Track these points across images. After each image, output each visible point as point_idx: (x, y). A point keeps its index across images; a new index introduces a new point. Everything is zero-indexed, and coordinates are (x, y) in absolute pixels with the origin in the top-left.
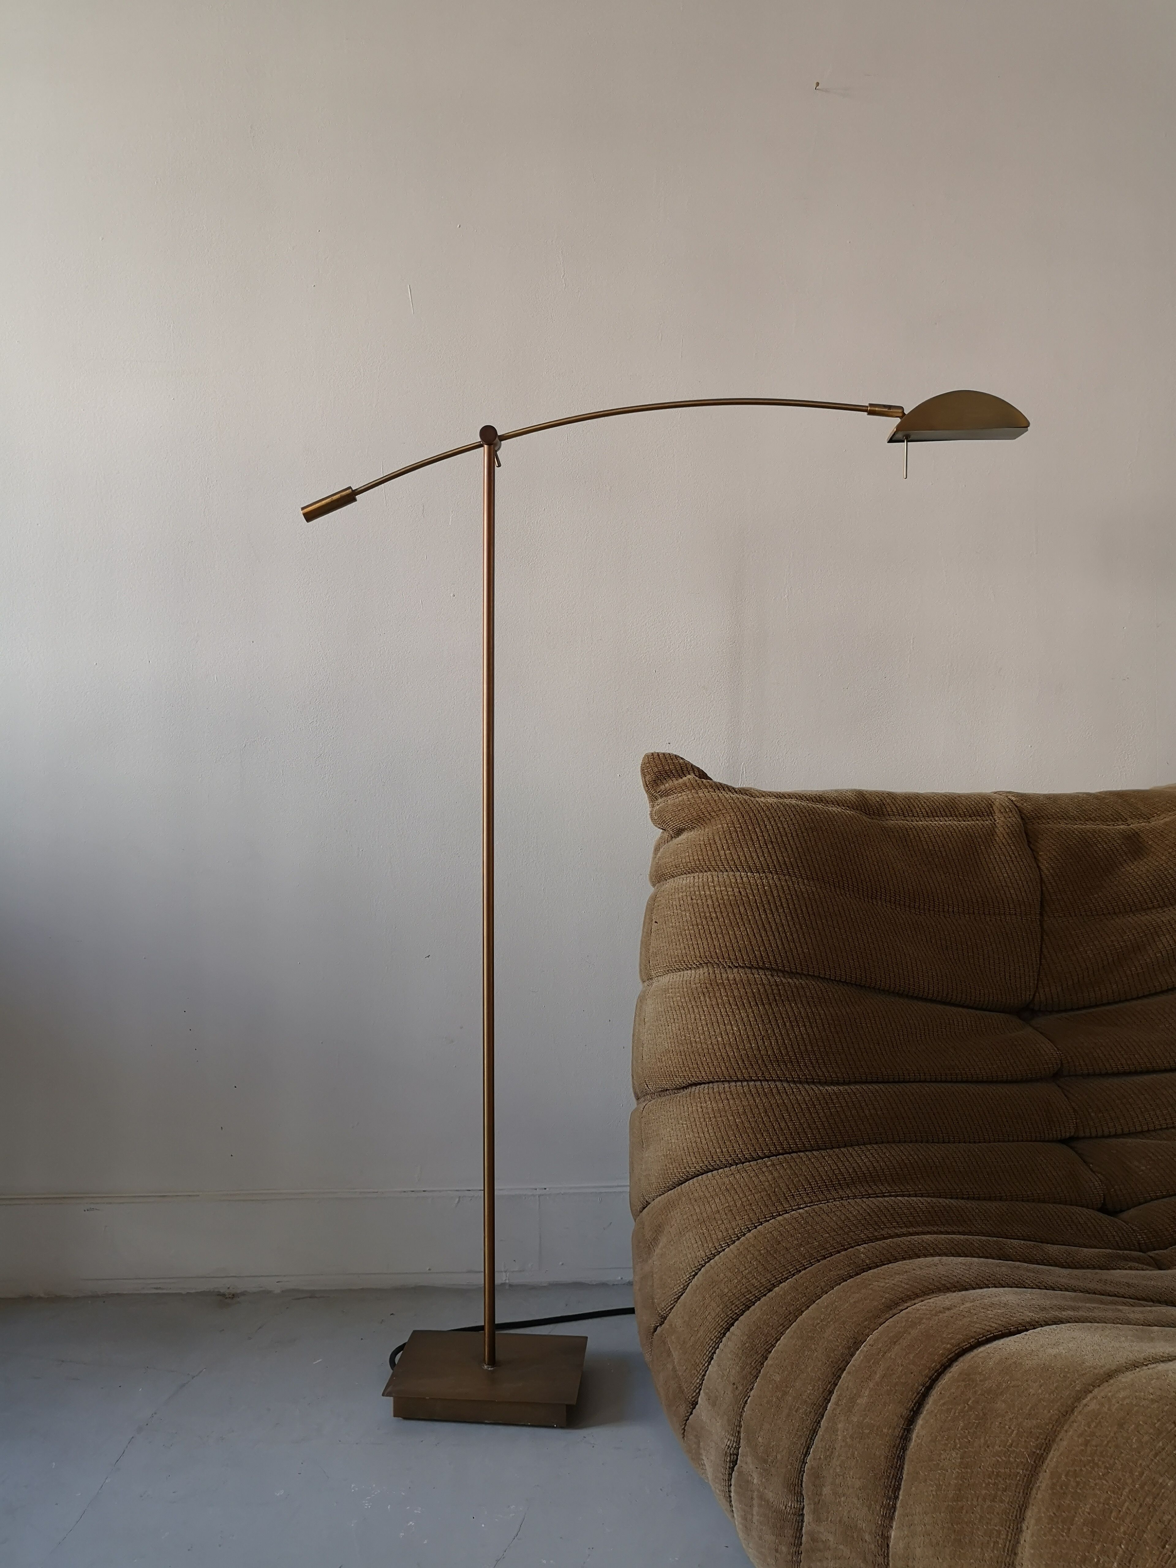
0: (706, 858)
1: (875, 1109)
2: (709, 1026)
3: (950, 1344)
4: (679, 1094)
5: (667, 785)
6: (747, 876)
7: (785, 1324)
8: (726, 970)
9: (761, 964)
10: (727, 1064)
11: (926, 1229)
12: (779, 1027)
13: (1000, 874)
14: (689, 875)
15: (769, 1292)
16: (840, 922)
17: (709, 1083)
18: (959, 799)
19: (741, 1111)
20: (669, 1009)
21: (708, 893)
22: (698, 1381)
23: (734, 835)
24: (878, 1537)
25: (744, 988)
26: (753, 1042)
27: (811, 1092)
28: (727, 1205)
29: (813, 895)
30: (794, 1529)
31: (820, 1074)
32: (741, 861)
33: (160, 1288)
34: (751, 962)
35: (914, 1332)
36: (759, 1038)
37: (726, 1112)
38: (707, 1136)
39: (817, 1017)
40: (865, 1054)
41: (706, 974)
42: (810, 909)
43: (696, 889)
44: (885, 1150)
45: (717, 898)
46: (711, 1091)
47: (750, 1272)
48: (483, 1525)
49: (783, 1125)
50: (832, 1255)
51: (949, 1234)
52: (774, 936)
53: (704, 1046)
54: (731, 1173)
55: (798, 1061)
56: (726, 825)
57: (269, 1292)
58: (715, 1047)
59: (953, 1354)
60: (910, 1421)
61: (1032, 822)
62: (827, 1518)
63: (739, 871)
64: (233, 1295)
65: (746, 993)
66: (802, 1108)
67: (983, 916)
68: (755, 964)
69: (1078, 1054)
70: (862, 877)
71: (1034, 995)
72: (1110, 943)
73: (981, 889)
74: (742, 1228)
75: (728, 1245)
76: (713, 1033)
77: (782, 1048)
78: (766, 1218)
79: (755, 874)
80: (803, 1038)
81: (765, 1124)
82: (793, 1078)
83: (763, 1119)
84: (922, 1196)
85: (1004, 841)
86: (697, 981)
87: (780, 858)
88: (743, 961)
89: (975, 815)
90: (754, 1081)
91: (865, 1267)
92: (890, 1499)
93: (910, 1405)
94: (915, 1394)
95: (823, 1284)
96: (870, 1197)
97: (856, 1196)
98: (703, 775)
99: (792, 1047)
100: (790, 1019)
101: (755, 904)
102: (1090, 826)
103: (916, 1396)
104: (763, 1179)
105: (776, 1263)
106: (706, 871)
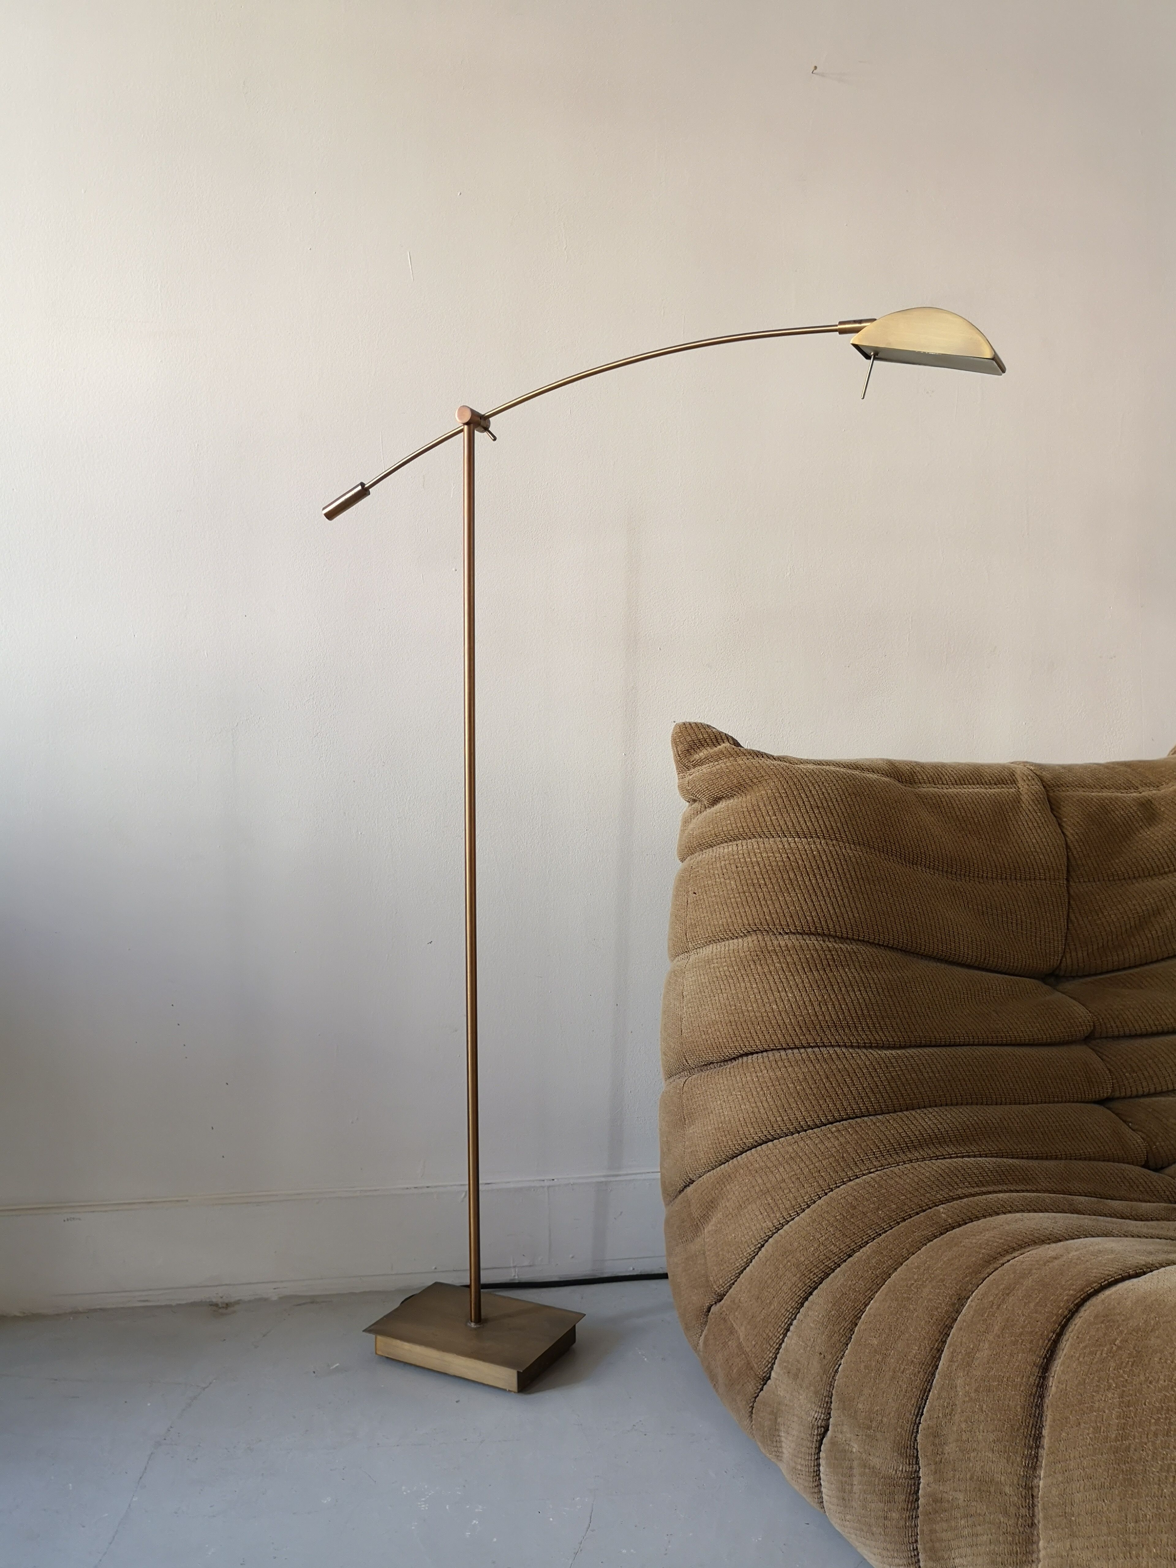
0: (750, 824)
1: (933, 1072)
2: (762, 994)
3: (1072, 1290)
4: (729, 1066)
5: (701, 754)
6: (795, 842)
7: (873, 1288)
8: (776, 937)
9: (813, 930)
10: (783, 1031)
11: (999, 1188)
12: (835, 992)
13: (1029, 840)
14: (731, 843)
15: (849, 1258)
16: (887, 886)
17: (762, 1052)
18: (983, 768)
19: (801, 1077)
20: (715, 979)
21: (755, 859)
22: (771, 1355)
23: (779, 800)
24: (1021, 1489)
25: (798, 954)
26: (809, 1008)
27: (870, 1056)
28: (793, 1173)
29: (861, 859)
30: (906, 1494)
31: (878, 1038)
32: (787, 827)
33: (147, 1301)
34: (802, 927)
35: (1028, 1282)
36: (816, 1004)
37: (785, 1080)
38: (766, 1105)
39: (871, 982)
40: (918, 1018)
41: (756, 942)
42: (858, 873)
43: (741, 856)
44: (946, 1113)
45: (765, 865)
46: (766, 1060)
47: (827, 1239)
48: (551, 1519)
49: (846, 1090)
50: (911, 1217)
51: (1018, 1192)
52: (825, 901)
53: (758, 1014)
54: (794, 1141)
55: (856, 1026)
56: (770, 791)
57: (266, 1300)
58: (769, 1014)
59: (1079, 1299)
60: (1045, 1368)
61: (1052, 790)
62: (954, 1477)
63: (786, 836)
64: (227, 1304)
65: (800, 959)
66: (863, 1072)
67: (1014, 882)
68: (806, 929)
69: (1108, 1016)
70: (904, 842)
71: (1061, 960)
72: (1132, 907)
73: (1012, 854)
74: (812, 1195)
75: (798, 1213)
76: (767, 1001)
77: (839, 1013)
78: (836, 1183)
79: (802, 839)
80: (859, 1003)
81: (827, 1090)
82: (851, 1042)
83: (824, 1084)
84: (986, 1157)
85: (1030, 808)
86: (746, 949)
87: (827, 823)
88: (795, 926)
89: (999, 783)
90: (812, 1047)
91: (948, 1226)
92: (1031, 1448)
93: (1043, 1352)
94: (1046, 1342)
95: (908, 1246)
96: (938, 1159)
97: (924, 1158)
98: (737, 744)
99: (849, 1012)
100: (845, 983)
101: (804, 869)
102: (1106, 794)
103: (1047, 1344)
104: (829, 1145)
105: (854, 1229)
106: (750, 838)
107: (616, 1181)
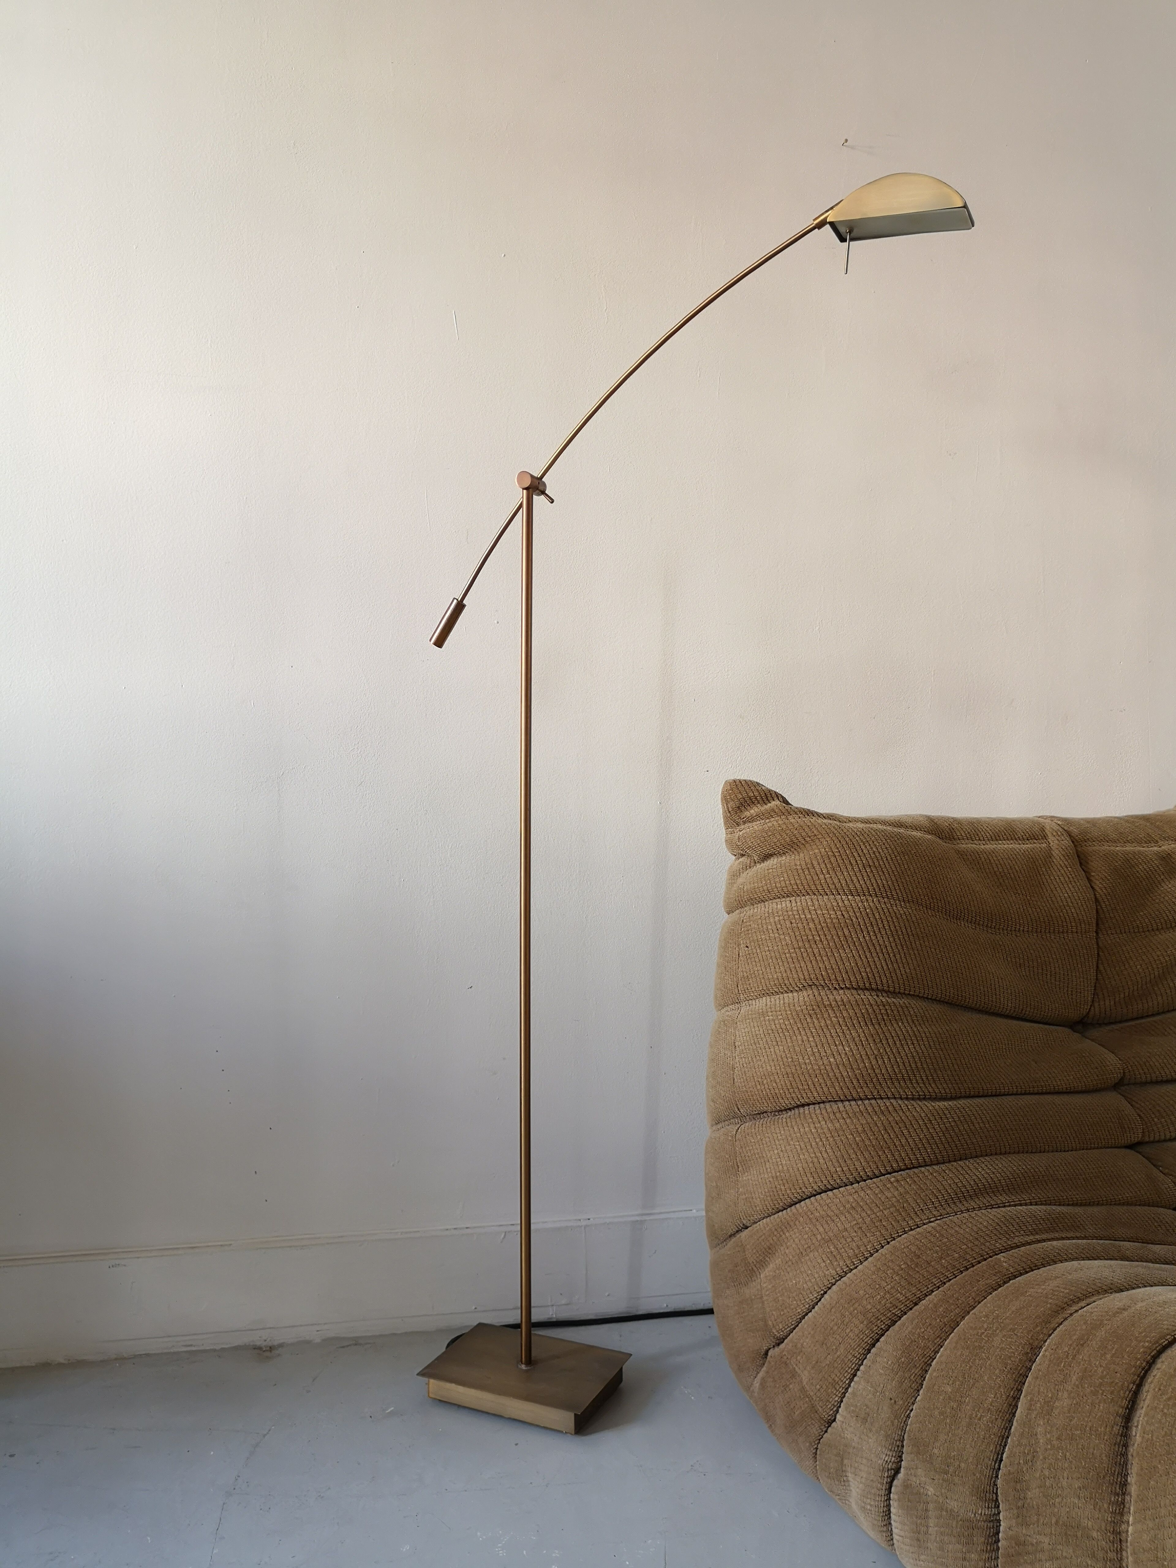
0: (804, 882)
1: (983, 1122)
2: (819, 1047)
3: (1148, 1342)
4: (785, 1116)
5: (752, 811)
6: (848, 900)
7: (941, 1336)
8: (832, 992)
9: (867, 985)
10: (841, 1084)
11: (1052, 1235)
12: (890, 1046)
13: (1061, 895)
14: (784, 899)
15: (915, 1306)
16: (935, 942)
17: (819, 1103)
18: (1014, 823)
19: (860, 1129)
20: (770, 1032)
21: (810, 916)
22: (837, 1399)
23: (833, 859)
24: (1109, 1534)
25: (853, 1009)
26: (866, 1061)
27: (925, 1108)
28: (855, 1222)
29: (911, 916)
30: (985, 1536)
31: (931, 1090)
32: (841, 885)
33: (191, 1345)
34: (858, 983)
35: (1101, 1333)
36: (872, 1058)
37: (844, 1131)
38: (825, 1155)
39: (923, 1035)
40: (966, 1070)
41: (811, 996)
42: (909, 930)
43: (795, 913)
44: (997, 1162)
45: (820, 922)
46: (824, 1112)
47: (892, 1288)
48: (627, 1563)
49: (903, 1141)
50: (973, 1266)
51: (1069, 1240)
52: (879, 957)
53: (816, 1067)
54: (854, 1191)
55: (910, 1079)
56: (823, 850)
57: (308, 1342)
58: (827, 1068)
59: (1155, 1351)
60: (1128, 1418)
61: (1080, 844)
62: (1038, 1520)
63: (840, 894)
64: (270, 1348)
65: (856, 1013)
66: (919, 1124)
67: (1048, 935)
68: (861, 985)
69: (1136, 1063)
70: (949, 899)
71: (1090, 1008)
72: (1156, 958)
73: (1046, 908)
74: (875, 1244)
75: (861, 1261)
76: (825, 1054)
77: (895, 1067)
78: (898, 1233)
79: (856, 897)
80: (913, 1056)
81: (886, 1142)
82: (907, 1095)
83: (883, 1136)
84: (1036, 1205)
85: (1061, 862)
86: (802, 1003)
87: (879, 882)
88: (851, 982)
89: (1031, 839)
90: (869, 1099)
91: (1010, 1275)
92: (1118, 1495)
93: (1125, 1403)
94: (1127, 1392)
95: (973, 1294)
96: (993, 1208)
97: (980, 1207)
98: (787, 803)
99: (904, 1065)
100: (899, 1037)
101: (859, 927)
102: (1129, 848)
103: (1129, 1394)
104: (889, 1195)
105: (919, 1277)
106: (804, 895)
107: (650, 1220)
